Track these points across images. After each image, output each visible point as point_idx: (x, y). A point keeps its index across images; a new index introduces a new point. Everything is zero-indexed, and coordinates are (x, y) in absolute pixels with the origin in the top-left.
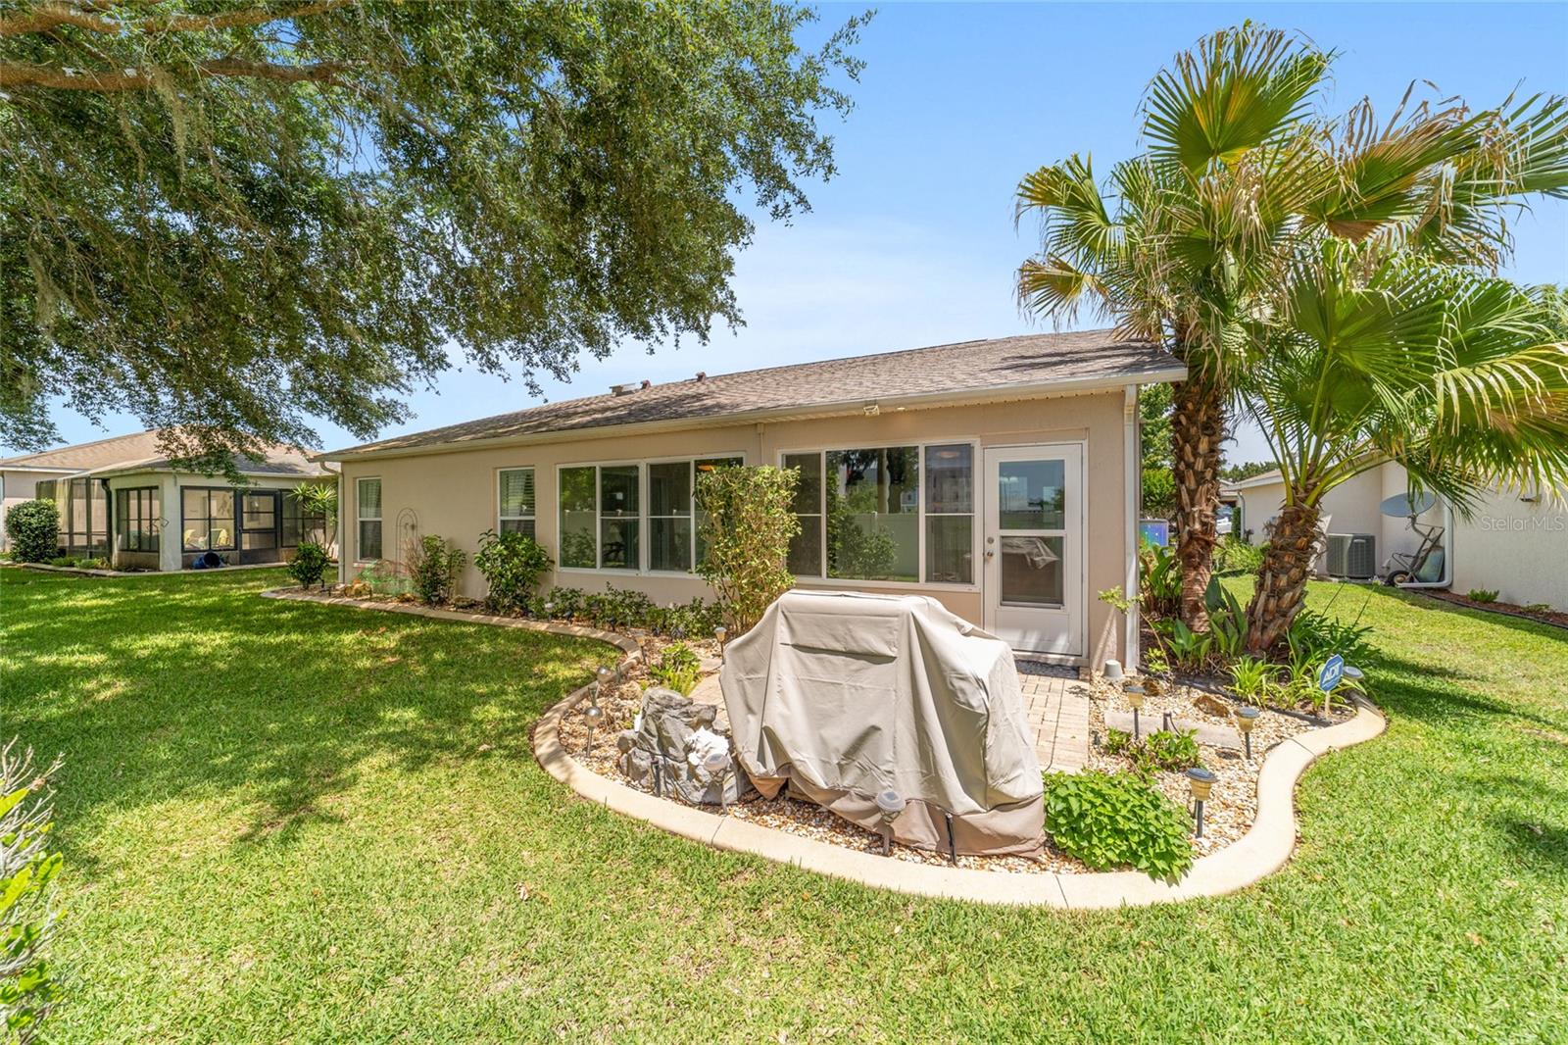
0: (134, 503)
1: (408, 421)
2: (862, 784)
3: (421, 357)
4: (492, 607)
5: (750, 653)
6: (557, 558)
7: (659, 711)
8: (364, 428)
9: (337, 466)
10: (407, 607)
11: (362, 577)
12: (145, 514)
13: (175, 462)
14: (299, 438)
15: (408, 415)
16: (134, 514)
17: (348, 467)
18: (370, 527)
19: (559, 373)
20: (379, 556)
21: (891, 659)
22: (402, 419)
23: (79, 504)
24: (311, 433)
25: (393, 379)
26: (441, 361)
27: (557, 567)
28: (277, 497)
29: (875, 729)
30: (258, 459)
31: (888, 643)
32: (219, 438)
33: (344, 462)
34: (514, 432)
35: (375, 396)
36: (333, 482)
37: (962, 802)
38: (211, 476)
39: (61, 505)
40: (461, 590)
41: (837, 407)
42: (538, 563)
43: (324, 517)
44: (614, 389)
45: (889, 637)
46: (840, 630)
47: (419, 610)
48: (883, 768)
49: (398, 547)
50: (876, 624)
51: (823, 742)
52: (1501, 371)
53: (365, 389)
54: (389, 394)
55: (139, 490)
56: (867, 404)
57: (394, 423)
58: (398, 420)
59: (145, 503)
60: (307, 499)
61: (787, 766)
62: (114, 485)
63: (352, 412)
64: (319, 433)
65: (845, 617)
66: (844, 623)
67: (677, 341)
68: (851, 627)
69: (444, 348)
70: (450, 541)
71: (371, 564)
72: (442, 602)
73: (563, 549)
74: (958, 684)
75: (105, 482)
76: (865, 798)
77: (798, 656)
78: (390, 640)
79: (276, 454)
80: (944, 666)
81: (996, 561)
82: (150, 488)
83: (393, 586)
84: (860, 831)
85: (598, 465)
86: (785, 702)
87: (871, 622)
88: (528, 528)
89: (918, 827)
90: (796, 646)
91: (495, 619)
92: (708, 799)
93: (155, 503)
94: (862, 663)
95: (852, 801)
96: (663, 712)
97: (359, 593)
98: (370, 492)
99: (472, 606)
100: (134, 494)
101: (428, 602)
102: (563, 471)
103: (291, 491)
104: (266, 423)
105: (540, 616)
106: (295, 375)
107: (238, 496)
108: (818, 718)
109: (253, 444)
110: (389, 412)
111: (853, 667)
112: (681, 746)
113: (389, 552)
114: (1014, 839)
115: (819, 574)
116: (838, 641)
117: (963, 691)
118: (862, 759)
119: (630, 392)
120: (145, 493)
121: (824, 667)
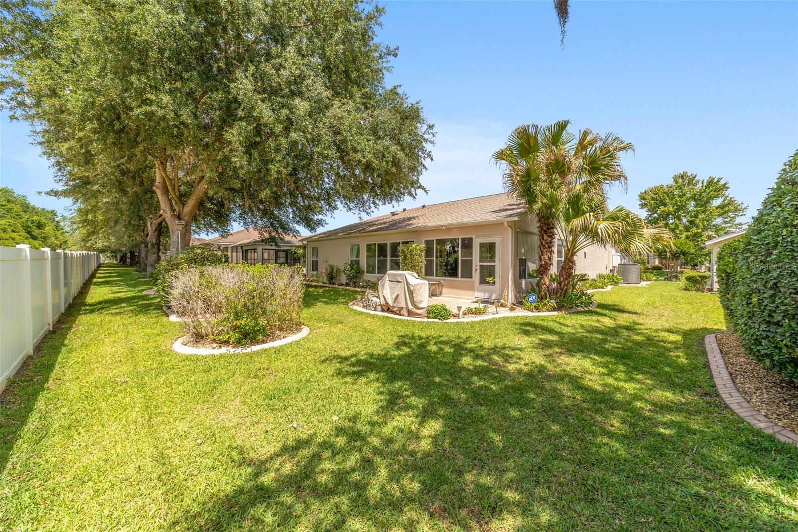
0: (249, 254)
1: (326, 225)
2: (397, 305)
3: (330, 206)
4: (347, 285)
5: (383, 283)
6: (365, 271)
8: (313, 229)
9: (305, 242)
10: (325, 285)
11: (312, 277)
12: (253, 257)
13: (263, 241)
14: (295, 233)
15: (326, 223)
16: (249, 258)
17: (309, 243)
18: (314, 261)
19: (368, 213)
20: (317, 270)
21: (401, 282)
23: (235, 254)
24: (298, 231)
25: (320, 212)
26: (335, 208)
27: (365, 274)
28: (286, 251)
29: (399, 294)
30: (282, 239)
31: (401, 279)
32: (273, 234)
33: (308, 241)
34: (355, 232)
35: (316, 217)
36: (304, 247)
37: (411, 307)
38: (271, 245)
39: (230, 254)
40: (339, 280)
41: (435, 226)
42: (359, 272)
43: (299, 259)
44: (391, 213)
47: (327, 285)
48: (400, 302)
49: (323, 268)
51: (392, 298)
53: (313, 215)
54: (320, 217)
55: (251, 249)
56: (442, 226)
57: (321, 227)
58: (322, 225)
59: (253, 254)
60: (295, 253)
61: (387, 304)
62: (244, 248)
63: (310, 224)
64: (300, 231)
69: (337, 203)
70: (337, 266)
71: (315, 273)
72: (334, 284)
73: (367, 268)
74: (410, 286)
75: (242, 247)
77: (389, 283)
78: (321, 291)
79: (287, 238)
80: (408, 283)
81: (478, 272)
82: (254, 249)
83: (321, 279)
84: (397, 313)
85: (378, 242)
86: (386, 291)
88: (357, 262)
89: (405, 312)
90: (389, 281)
91: (347, 288)
92: (375, 310)
93: (256, 254)
94: (398, 283)
95: (395, 308)
97: (312, 281)
98: (315, 251)
99: (342, 285)
100: (250, 251)
101: (330, 283)
102: (367, 245)
103: (290, 250)
104: (285, 228)
105: (359, 287)
106: (293, 211)
107: (277, 251)
108: (392, 294)
109: (282, 235)
110: (320, 223)
113: (320, 269)
114: (420, 315)
115: (433, 276)
116: (395, 280)
118: (397, 300)
119: (397, 214)
120: (253, 251)
121: (393, 285)
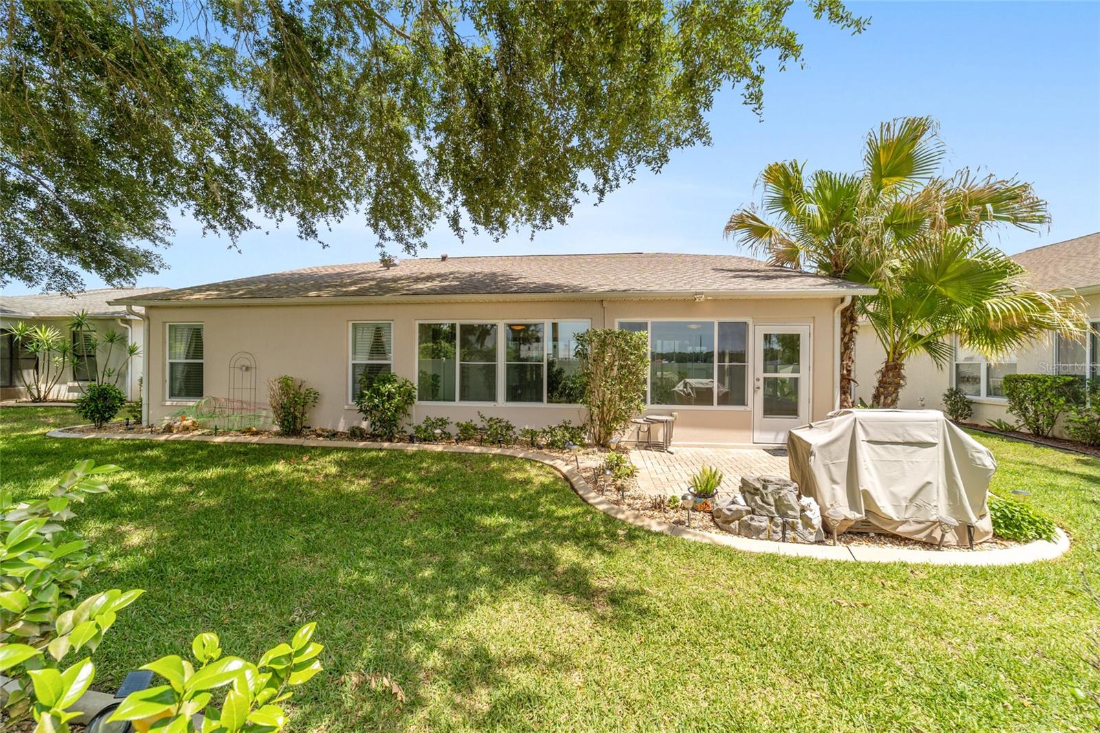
2: (917, 515)
6: (416, 394)
7: (778, 489)
11: (182, 415)
17: (156, 313)
18: (180, 368)
20: (200, 395)
21: (934, 444)
22: (156, 269)
27: (417, 402)
29: (929, 483)
31: (932, 436)
33: (149, 308)
41: (674, 294)
45: (933, 433)
46: (900, 431)
48: (933, 504)
50: (924, 426)
51: (894, 495)
52: (1019, 302)
56: (697, 294)
65: (903, 424)
66: (902, 426)
67: (533, 236)
68: (907, 428)
71: (192, 403)
74: (976, 455)
76: (920, 523)
77: (872, 448)
80: (967, 446)
81: (761, 391)
84: (917, 542)
85: (458, 323)
86: (870, 474)
87: (921, 425)
88: (383, 370)
90: (869, 441)
91: (385, 445)
92: (817, 539)
94: (915, 448)
95: (910, 525)
96: (781, 489)
97: (186, 429)
98: (185, 337)
102: (422, 326)
108: (888, 482)
111: (908, 451)
112: (798, 509)
113: (214, 392)
116: (898, 437)
117: (980, 459)
118: (918, 501)
121: (889, 453)
